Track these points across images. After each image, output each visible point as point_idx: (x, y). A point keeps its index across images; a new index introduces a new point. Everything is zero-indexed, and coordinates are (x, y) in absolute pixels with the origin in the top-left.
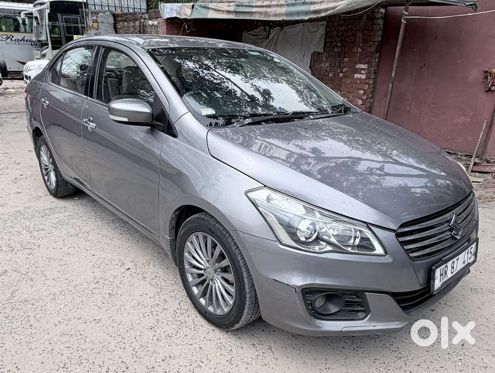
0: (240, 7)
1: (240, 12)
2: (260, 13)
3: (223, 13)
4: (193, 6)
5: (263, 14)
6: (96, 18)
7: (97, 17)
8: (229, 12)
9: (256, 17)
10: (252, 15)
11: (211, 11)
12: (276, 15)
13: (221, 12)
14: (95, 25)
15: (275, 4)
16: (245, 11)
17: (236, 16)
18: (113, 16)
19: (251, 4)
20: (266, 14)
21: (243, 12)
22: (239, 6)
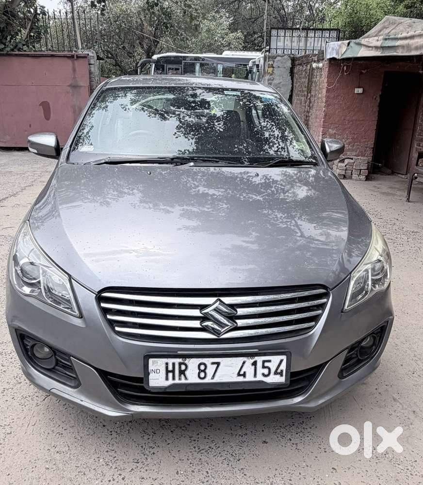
0: (387, 41)
1: (386, 47)
2: (403, 47)
3: (372, 50)
4: (349, 44)
5: (405, 48)
6: (272, 63)
7: (274, 61)
8: (376, 48)
9: (400, 53)
10: (396, 50)
11: (363, 48)
12: (417, 48)
13: (371, 49)
14: (270, 70)
15: (418, 34)
16: (390, 45)
17: (382, 53)
18: (292, 60)
19: (396, 36)
20: (408, 47)
21: (388, 47)
22: (386, 39)
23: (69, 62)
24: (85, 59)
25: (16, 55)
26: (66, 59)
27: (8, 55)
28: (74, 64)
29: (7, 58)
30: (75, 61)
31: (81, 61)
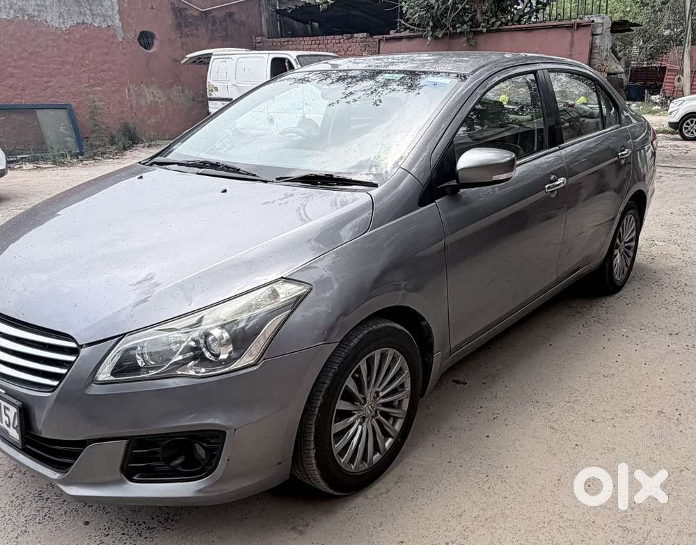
23: (568, 33)
24: (587, 28)
25: (509, 30)
26: (564, 29)
27: (498, 31)
28: (573, 36)
29: (497, 35)
30: (575, 32)
31: (583, 31)
